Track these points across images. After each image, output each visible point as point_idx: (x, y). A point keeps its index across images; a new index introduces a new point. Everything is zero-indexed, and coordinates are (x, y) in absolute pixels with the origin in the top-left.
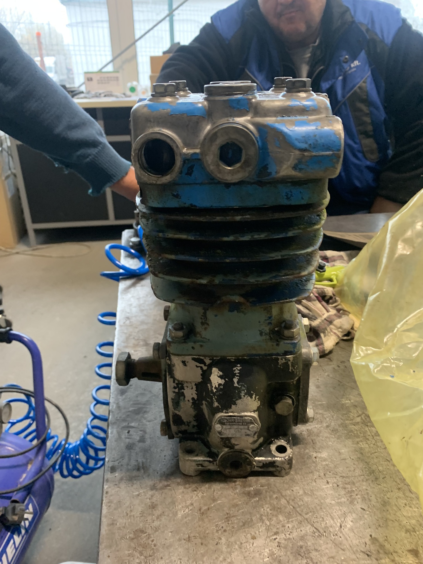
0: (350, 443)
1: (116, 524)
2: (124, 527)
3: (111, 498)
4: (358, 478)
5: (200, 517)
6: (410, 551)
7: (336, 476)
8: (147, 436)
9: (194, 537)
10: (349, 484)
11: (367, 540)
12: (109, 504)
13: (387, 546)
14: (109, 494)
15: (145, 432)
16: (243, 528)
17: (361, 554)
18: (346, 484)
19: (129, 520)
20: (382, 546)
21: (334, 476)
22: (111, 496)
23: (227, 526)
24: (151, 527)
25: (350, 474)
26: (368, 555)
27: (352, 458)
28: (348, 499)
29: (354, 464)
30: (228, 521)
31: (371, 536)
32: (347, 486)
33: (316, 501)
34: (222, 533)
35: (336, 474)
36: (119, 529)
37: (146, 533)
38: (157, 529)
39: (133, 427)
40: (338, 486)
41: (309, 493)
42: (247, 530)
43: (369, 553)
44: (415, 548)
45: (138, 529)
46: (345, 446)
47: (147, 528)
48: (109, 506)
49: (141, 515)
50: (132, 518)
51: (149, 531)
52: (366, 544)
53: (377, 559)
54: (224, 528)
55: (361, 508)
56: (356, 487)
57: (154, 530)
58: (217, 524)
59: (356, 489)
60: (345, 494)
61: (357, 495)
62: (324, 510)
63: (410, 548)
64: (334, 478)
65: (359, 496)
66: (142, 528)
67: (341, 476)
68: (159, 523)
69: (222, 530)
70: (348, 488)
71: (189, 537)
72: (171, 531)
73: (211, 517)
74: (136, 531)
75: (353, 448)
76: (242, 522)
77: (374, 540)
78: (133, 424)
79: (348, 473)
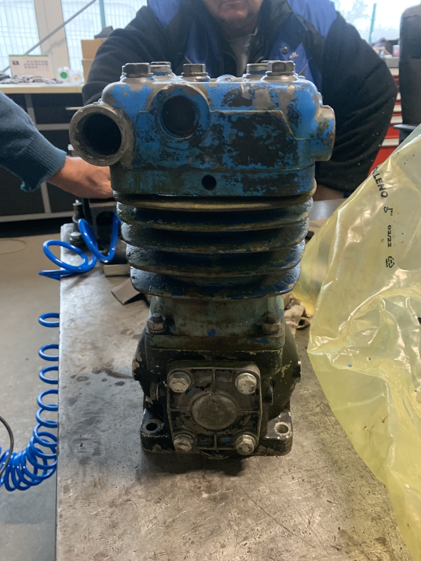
0: (311, 435)
1: (74, 551)
2: (83, 553)
3: (66, 521)
4: (322, 470)
5: (165, 530)
6: (377, 540)
7: (300, 470)
8: (102, 448)
9: (160, 553)
10: (314, 477)
11: (336, 533)
12: (65, 529)
13: (356, 537)
14: (64, 517)
15: (99, 443)
16: (211, 537)
17: (332, 549)
18: (311, 477)
19: (88, 545)
20: (351, 538)
21: (299, 470)
22: (66, 519)
23: (194, 537)
24: (113, 548)
25: (314, 467)
26: (338, 549)
27: (314, 450)
28: (314, 493)
29: (317, 456)
30: (196, 531)
31: (339, 528)
32: (312, 480)
33: (283, 498)
34: (189, 546)
35: (301, 469)
36: (77, 555)
37: (107, 556)
38: (119, 550)
39: (86, 439)
40: (303, 480)
41: (276, 491)
42: (215, 538)
43: (339, 547)
44: (382, 536)
45: (98, 554)
46: (307, 438)
47: (108, 550)
48: (65, 531)
49: (101, 537)
50: (91, 541)
51: (111, 553)
52: (335, 538)
53: (347, 553)
54: (192, 540)
55: (327, 501)
56: (321, 479)
57: (116, 551)
58: (184, 537)
59: (321, 481)
60: (311, 489)
61: (322, 488)
62: (292, 508)
63: (377, 537)
64: (299, 473)
65: (324, 489)
66: (103, 551)
67: (306, 470)
68: (121, 543)
69: (190, 542)
70: (313, 482)
71: (155, 554)
72: (135, 550)
73: (177, 529)
74: (96, 555)
75: (315, 440)
76: (210, 530)
77: (342, 533)
78: (86, 436)
79: (312, 465)
